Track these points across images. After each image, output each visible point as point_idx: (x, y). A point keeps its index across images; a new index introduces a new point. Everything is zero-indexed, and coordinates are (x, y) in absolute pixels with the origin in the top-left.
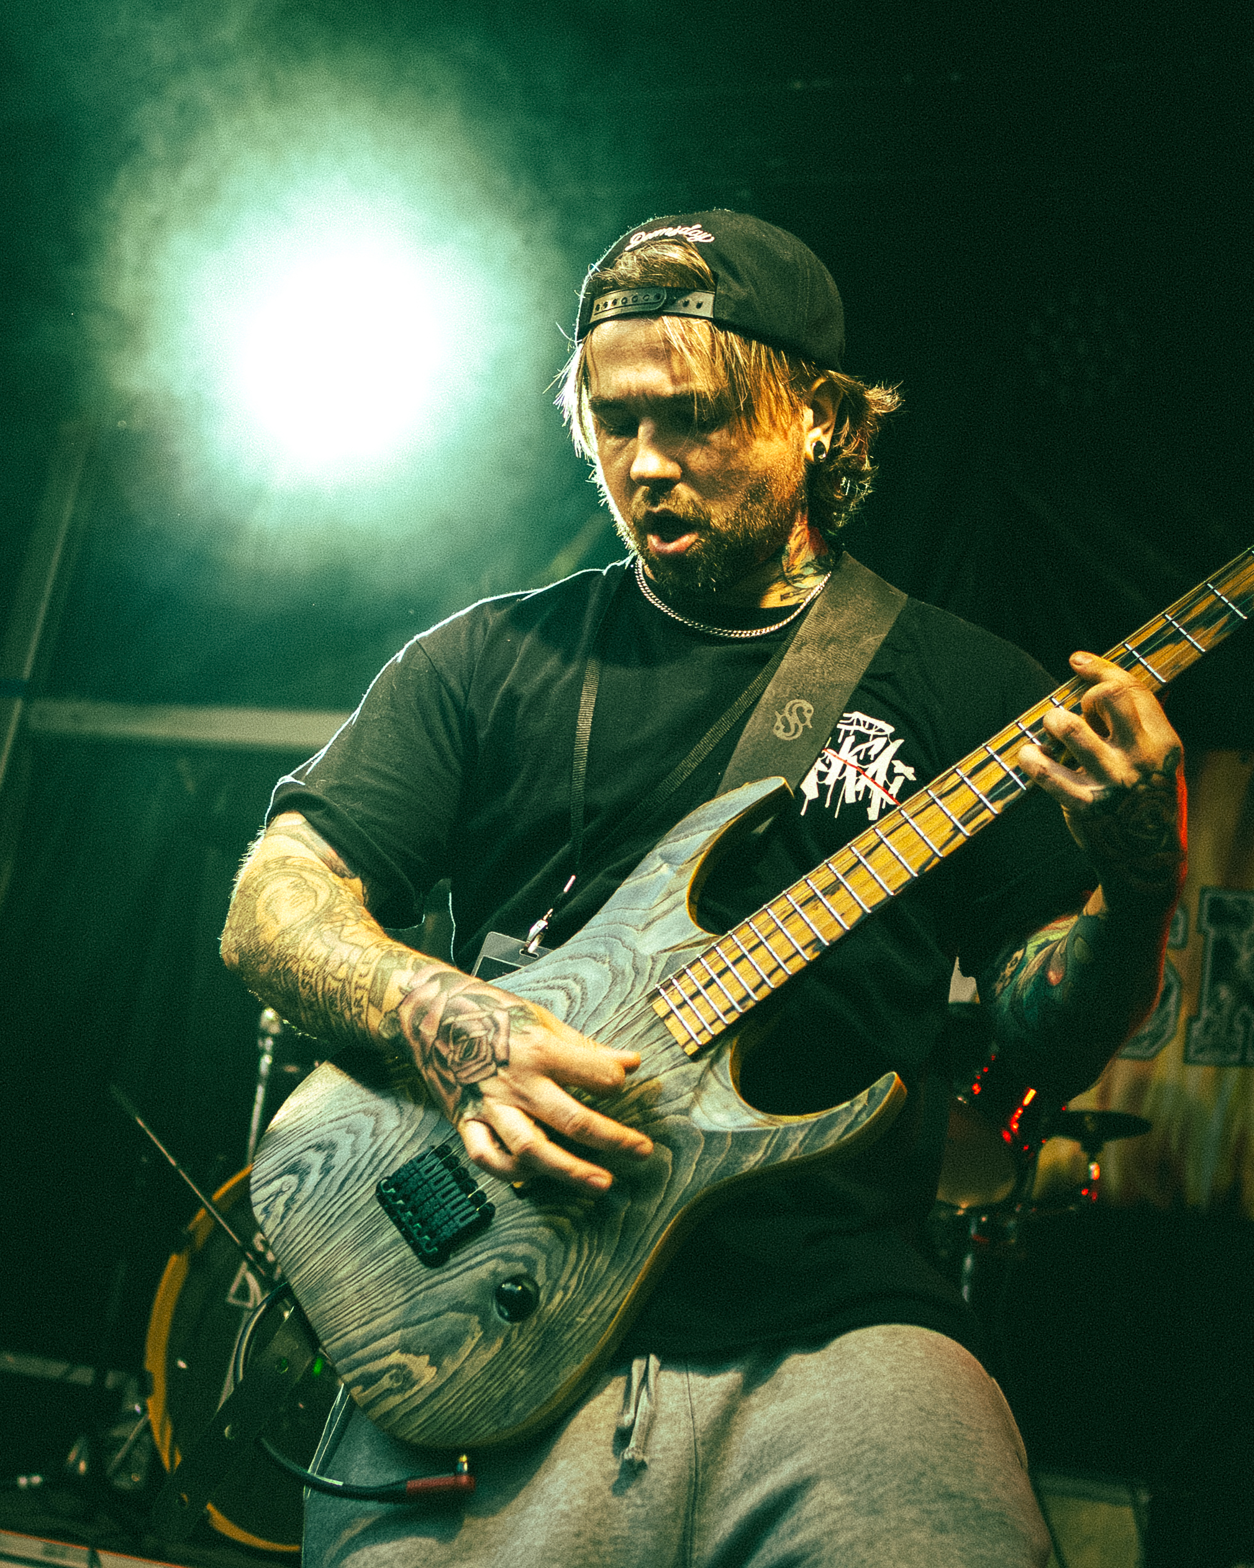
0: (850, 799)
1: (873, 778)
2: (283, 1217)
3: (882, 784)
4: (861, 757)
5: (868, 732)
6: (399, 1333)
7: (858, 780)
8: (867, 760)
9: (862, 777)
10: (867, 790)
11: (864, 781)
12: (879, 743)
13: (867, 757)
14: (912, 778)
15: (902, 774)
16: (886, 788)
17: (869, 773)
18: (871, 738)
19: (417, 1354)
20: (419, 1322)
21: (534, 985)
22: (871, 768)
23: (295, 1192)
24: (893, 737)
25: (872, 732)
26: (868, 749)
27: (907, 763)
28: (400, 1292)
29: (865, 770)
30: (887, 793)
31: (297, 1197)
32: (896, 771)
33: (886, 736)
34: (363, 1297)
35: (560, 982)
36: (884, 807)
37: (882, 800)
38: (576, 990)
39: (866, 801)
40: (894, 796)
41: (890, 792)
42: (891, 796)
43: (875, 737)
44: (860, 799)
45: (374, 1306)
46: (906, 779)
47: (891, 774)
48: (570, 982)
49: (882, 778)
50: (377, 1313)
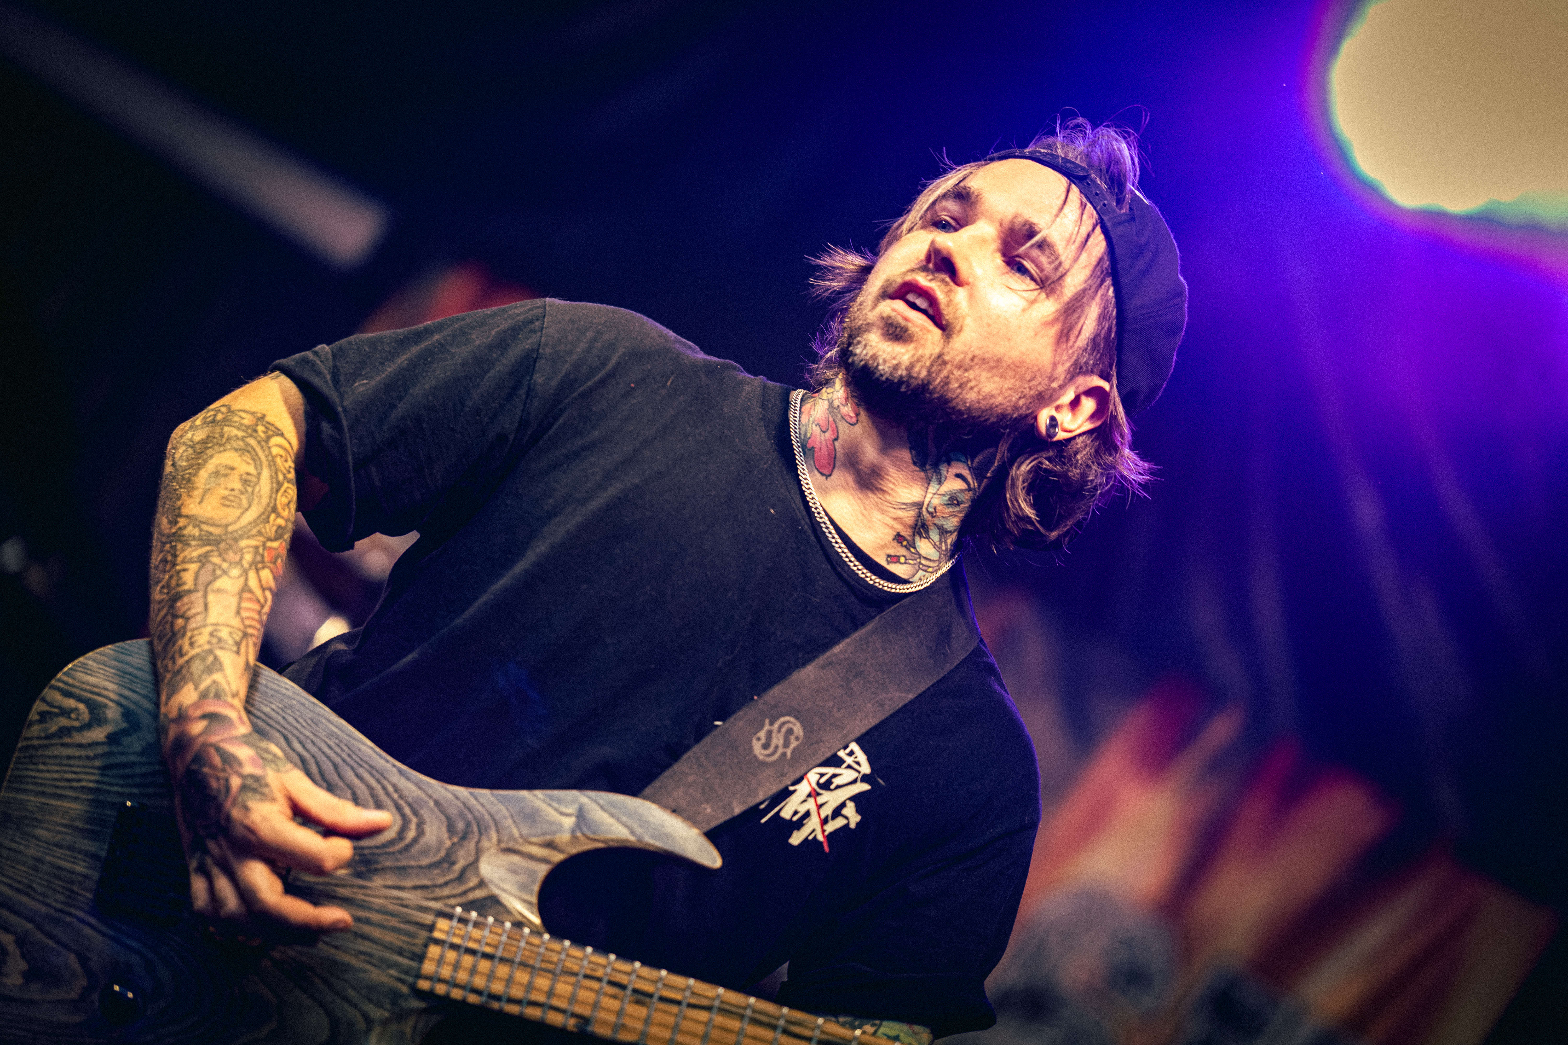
0: (786, 814)
1: (819, 807)
2: (48, 737)
3: (823, 816)
4: (822, 780)
5: (846, 758)
6: (30, 926)
7: (805, 801)
8: (826, 786)
9: (811, 800)
10: (807, 814)
11: (811, 805)
12: (850, 775)
13: (829, 782)
14: (853, 826)
15: (846, 818)
16: (824, 821)
17: (820, 800)
18: (845, 765)
19: (24, 956)
20: (49, 935)
21: (390, 789)
22: (825, 796)
23: (74, 728)
24: (865, 779)
25: (849, 760)
26: (835, 776)
27: (858, 811)
28: (61, 897)
29: (818, 794)
30: (822, 827)
31: (74, 734)
32: (845, 811)
33: (859, 772)
34: (35, 869)
35: (407, 811)
36: (810, 838)
37: (814, 831)
38: (411, 834)
39: (799, 825)
40: (826, 833)
41: (825, 827)
42: (823, 831)
43: (849, 767)
44: (795, 819)
45: (35, 885)
46: (847, 825)
47: (837, 812)
48: (414, 820)
49: (827, 811)
50: (32, 892)
